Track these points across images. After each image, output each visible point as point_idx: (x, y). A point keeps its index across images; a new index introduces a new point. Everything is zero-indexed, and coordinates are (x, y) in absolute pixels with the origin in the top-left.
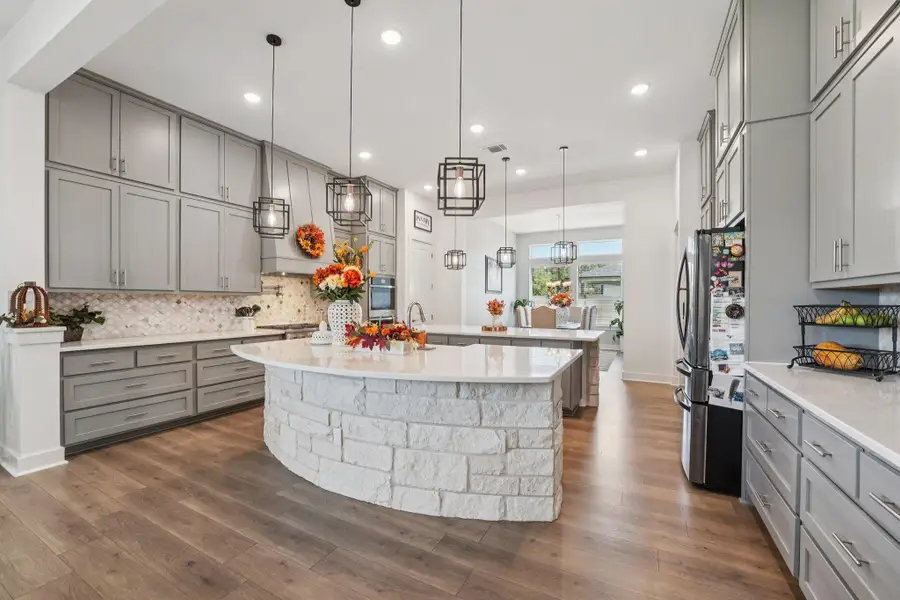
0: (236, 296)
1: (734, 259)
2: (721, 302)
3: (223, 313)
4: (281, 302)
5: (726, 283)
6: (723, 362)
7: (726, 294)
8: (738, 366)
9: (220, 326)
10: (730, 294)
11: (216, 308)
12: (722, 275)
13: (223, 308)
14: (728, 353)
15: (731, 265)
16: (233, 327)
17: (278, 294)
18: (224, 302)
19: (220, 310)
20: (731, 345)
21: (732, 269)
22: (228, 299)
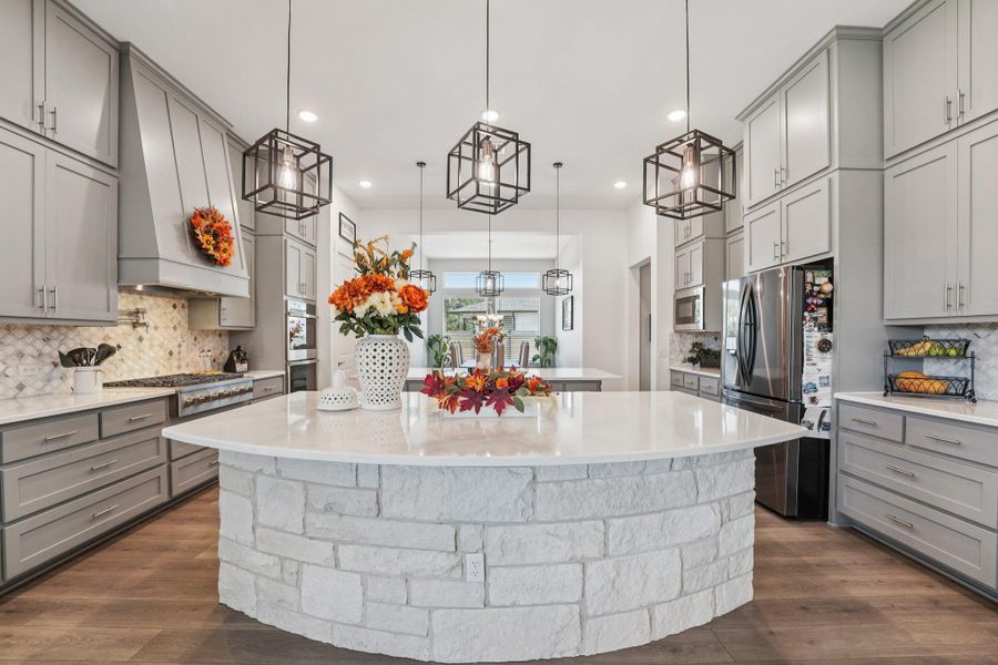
0: (54, 328)
1: (823, 296)
2: (813, 337)
3: (29, 360)
4: (141, 339)
5: (816, 319)
6: (812, 395)
7: (816, 329)
8: (825, 398)
9: (21, 387)
10: (819, 329)
11: (10, 350)
12: (813, 311)
13: (29, 350)
14: (817, 386)
15: (820, 302)
16: (48, 389)
17: (135, 325)
18: (29, 339)
19: (21, 355)
20: (821, 378)
21: (821, 306)
22: (38, 334)
